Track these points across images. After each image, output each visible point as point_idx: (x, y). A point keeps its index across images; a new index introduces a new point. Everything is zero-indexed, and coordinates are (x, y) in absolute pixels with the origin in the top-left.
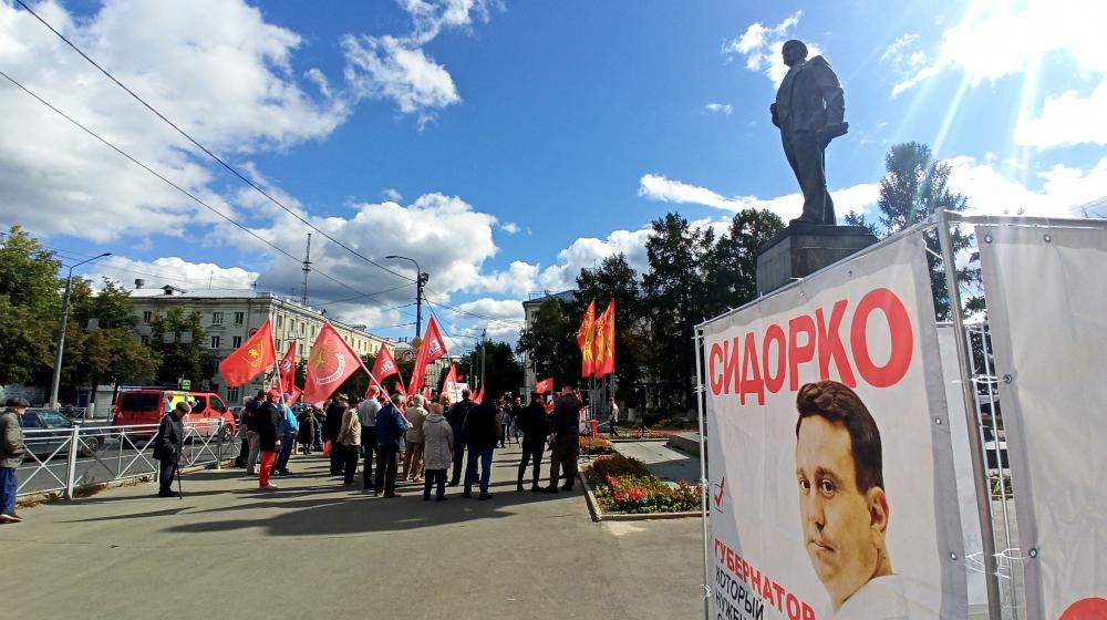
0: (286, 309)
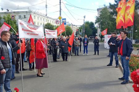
0: (36, 14)
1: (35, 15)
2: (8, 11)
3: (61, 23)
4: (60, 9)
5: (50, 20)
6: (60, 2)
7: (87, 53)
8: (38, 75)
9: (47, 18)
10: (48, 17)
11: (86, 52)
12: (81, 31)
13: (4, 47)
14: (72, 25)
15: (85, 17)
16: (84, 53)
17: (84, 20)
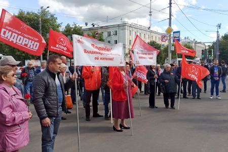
0: (132, 27)
1: (131, 29)
2: (94, 26)
3: (170, 40)
4: (170, 15)
5: (154, 35)
6: (170, 4)
7: (217, 94)
8: (115, 129)
9: (149, 33)
10: (152, 32)
11: (215, 93)
12: (210, 52)
13: (51, 80)
14: (196, 43)
15: (219, 26)
16: (212, 94)
17: (218, 32)
